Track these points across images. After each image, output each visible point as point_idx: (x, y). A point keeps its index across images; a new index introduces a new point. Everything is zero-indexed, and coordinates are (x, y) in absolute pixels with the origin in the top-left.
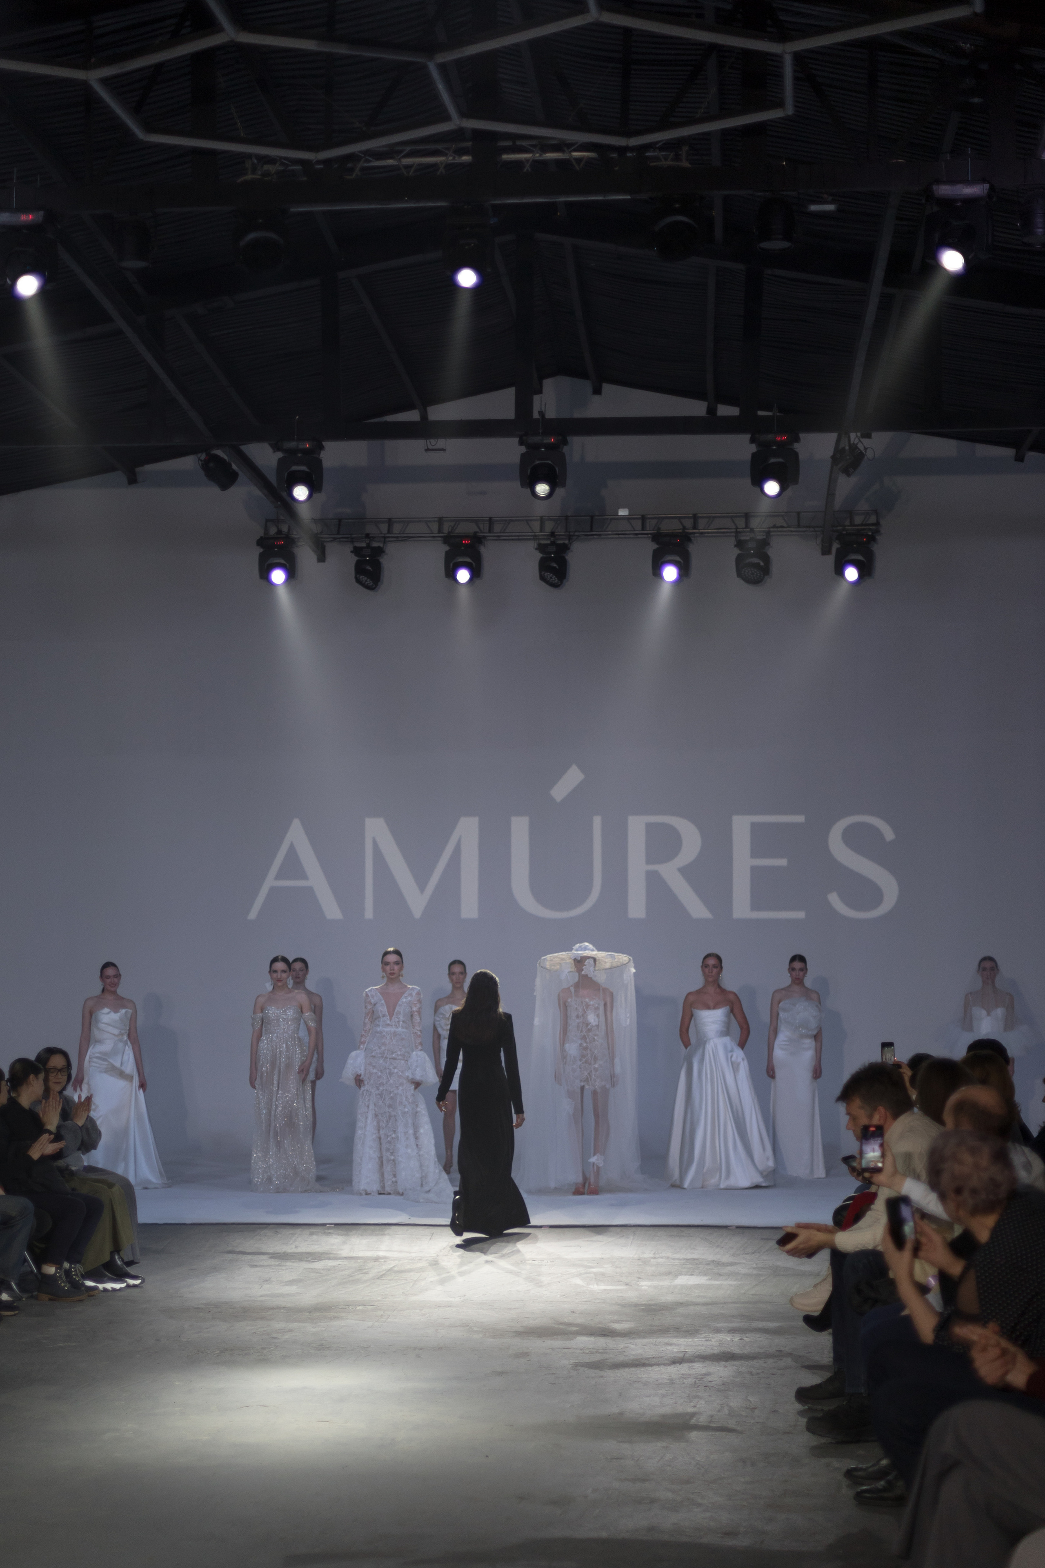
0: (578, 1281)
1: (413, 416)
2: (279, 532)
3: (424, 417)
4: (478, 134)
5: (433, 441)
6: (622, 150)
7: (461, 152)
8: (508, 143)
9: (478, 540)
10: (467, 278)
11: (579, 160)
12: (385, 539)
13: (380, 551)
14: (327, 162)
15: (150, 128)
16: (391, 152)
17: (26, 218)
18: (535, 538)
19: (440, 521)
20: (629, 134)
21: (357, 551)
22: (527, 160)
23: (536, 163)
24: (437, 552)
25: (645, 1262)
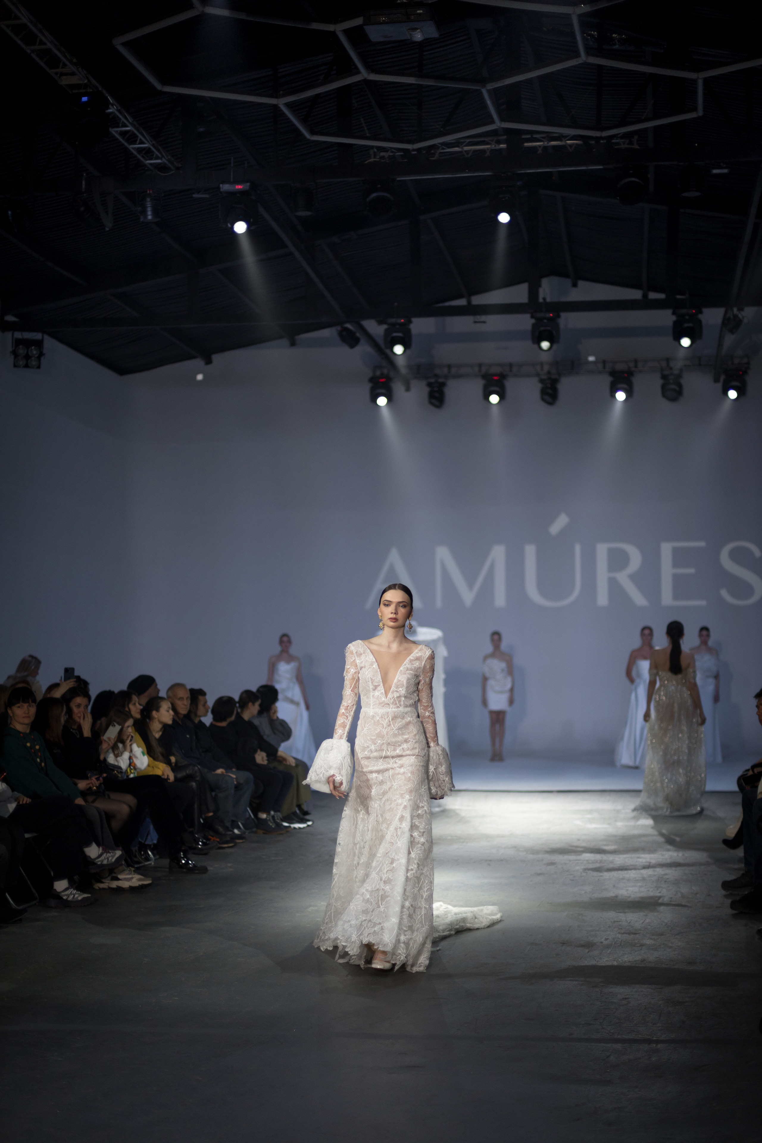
0: (579, 822)
1: (462, 302)
2: (382, 374)
3: (469, 302)
4: (508, 132)
5: (478, 317)
6: (598, 139)
7: (499, 142)
8: (529, 136)
9: (503, 377)
10: (504, 218)
11: (571, 146)
12: (446, 377)
13: (443, 385)
14: (419, 150)
15: (313, 133)
16: (457, 143)
17: (239, 187)
18: (538, 375)
19: (480, 365)
20: (602, 129)
21: (429, 385)
22: (540, 146)
23: (545, 148)
24: (478, 385)
25: (618, 811)
